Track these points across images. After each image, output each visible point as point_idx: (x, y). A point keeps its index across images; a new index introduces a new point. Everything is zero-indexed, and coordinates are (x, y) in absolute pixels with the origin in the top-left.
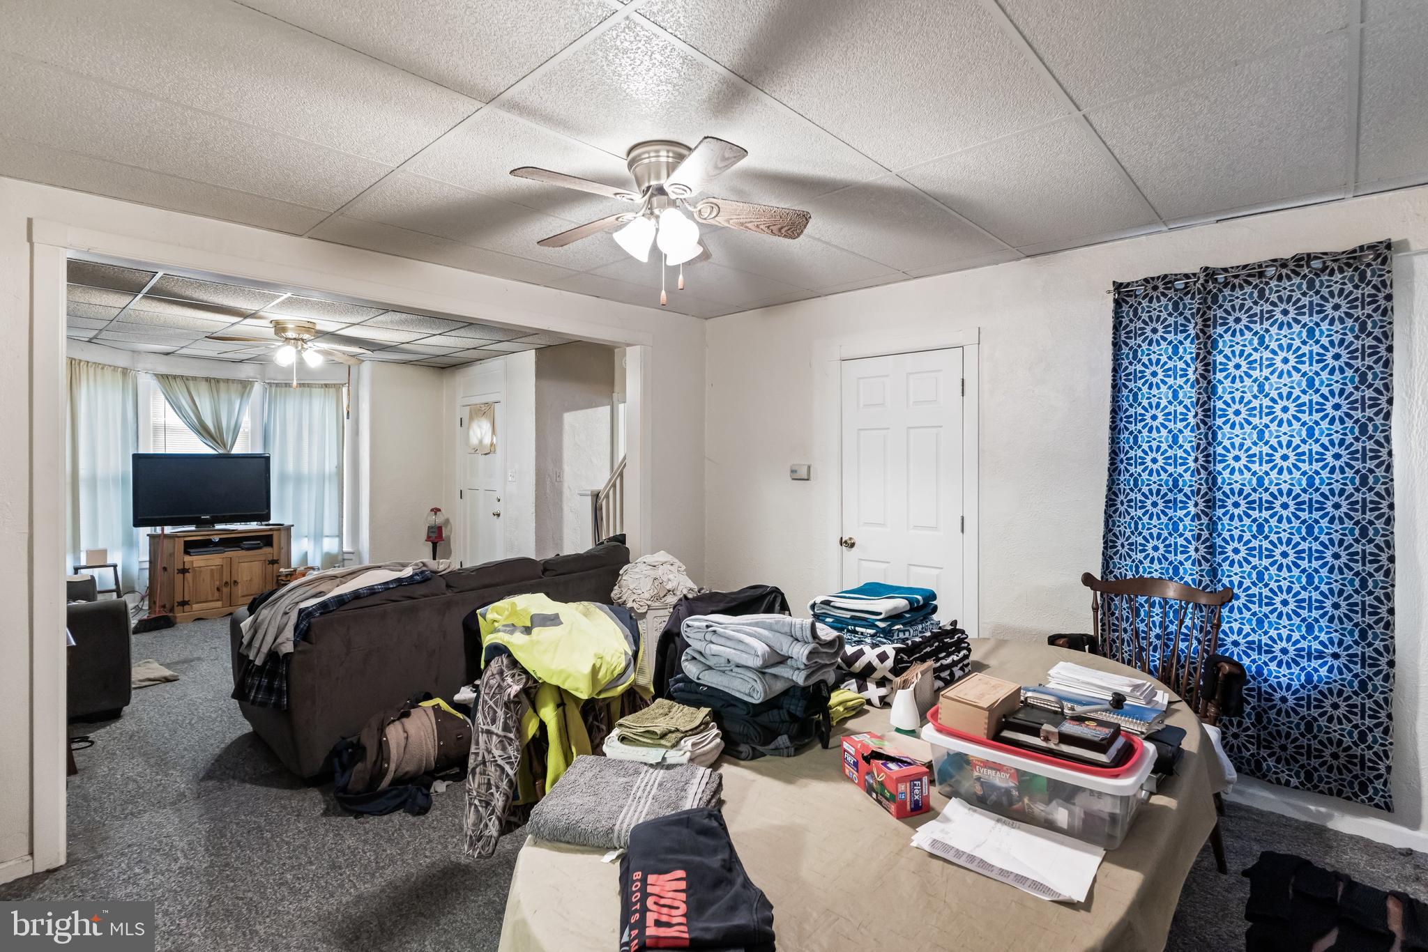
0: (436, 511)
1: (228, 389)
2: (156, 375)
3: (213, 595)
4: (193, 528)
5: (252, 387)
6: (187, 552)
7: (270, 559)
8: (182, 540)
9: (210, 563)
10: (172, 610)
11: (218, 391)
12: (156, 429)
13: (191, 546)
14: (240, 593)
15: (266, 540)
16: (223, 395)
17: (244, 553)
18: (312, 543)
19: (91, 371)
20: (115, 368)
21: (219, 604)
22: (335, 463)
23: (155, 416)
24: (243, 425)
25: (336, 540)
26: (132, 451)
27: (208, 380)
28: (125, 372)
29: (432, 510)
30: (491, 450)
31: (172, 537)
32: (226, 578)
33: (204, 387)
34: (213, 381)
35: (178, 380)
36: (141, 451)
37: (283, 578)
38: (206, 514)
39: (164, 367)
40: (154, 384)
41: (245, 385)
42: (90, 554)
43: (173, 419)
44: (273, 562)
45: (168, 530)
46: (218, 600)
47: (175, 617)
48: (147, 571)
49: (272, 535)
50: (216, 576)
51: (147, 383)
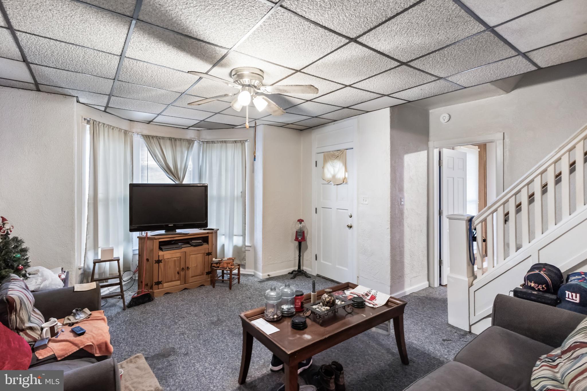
0: (301, 221)
1: (181, 146)
2: (143, 135)
3: (175, 277)
4: (163, 232)
5: (194, 143)
6: (161, 249)
7: (207, 252)
8: (157, 241)
9: (174, 256)
10: (151, 288)
11: (176, 146)
12: (143, 168)
13: (163, 245)
14: (190, 276)
15: (205, 240)
16: (178, 149)
17: (192, 248)
18: (227, 239)
19: (106, 129)
20: (120, 130)
21: (178, 283)
22: (240, 190)
23: (142, 160)
24: (189, 167)
25: (241, 238)
26: (130, 182)
27: (170, 139)
28: (126, 132)
29: (299, 221)
30: (344, 181)
31: (151, 239)
32: (183, 266)
33: (168, 142)
34: (173, 140)
35: (154, 138)
36: (135, 182)
37: (215, 265)
38: (171, 223)
39: (147, 130)
40: (142, 141)
41: (190, 142)
42: (103, 251)
43: (152, 163)
44: (209, 254)
45: (150, 234)
46: (178, 280)
47: (153, 293)
48: (138, 255)
49: (208, 237)
50: (177, 263)
51: (138, 140)
